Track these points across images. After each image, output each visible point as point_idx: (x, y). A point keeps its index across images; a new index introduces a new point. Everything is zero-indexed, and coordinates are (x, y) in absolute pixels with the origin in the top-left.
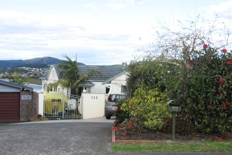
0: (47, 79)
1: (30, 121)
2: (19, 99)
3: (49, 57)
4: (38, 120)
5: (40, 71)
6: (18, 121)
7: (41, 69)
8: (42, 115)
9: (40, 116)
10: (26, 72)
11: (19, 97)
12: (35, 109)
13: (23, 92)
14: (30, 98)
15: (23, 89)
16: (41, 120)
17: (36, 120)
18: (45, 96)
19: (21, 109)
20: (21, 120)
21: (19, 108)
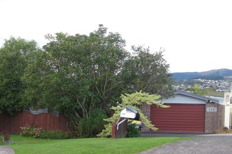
0: (229, 92)
1: (215, 133)
2: (205, 111)
3: (225, 69)
4: (224, 132)
5: (216, 83)
6: (203, 133)
7: (217, 81)
8: (228, 128)
9: (226, 128)
10: (202, 84)
11: (205, 109)
12: (220, 121)
13: (209, 104)
14: (216, 110)
15: (209, 101)
16: (227, 132)
17: (222, 133)
18: (231, 109)
19: (206, 121)
20: (206, 131)
21: (204, 120)
